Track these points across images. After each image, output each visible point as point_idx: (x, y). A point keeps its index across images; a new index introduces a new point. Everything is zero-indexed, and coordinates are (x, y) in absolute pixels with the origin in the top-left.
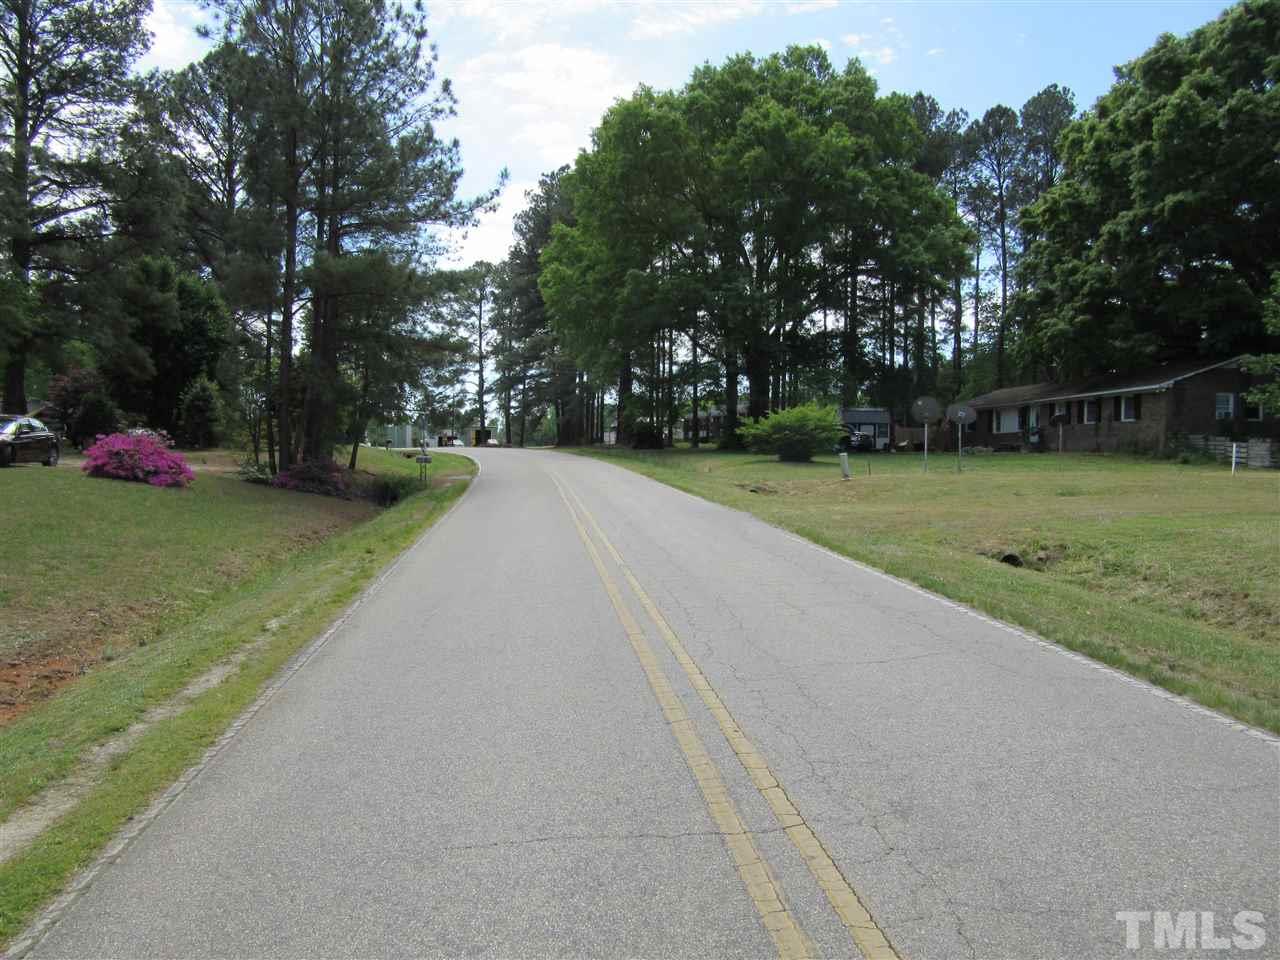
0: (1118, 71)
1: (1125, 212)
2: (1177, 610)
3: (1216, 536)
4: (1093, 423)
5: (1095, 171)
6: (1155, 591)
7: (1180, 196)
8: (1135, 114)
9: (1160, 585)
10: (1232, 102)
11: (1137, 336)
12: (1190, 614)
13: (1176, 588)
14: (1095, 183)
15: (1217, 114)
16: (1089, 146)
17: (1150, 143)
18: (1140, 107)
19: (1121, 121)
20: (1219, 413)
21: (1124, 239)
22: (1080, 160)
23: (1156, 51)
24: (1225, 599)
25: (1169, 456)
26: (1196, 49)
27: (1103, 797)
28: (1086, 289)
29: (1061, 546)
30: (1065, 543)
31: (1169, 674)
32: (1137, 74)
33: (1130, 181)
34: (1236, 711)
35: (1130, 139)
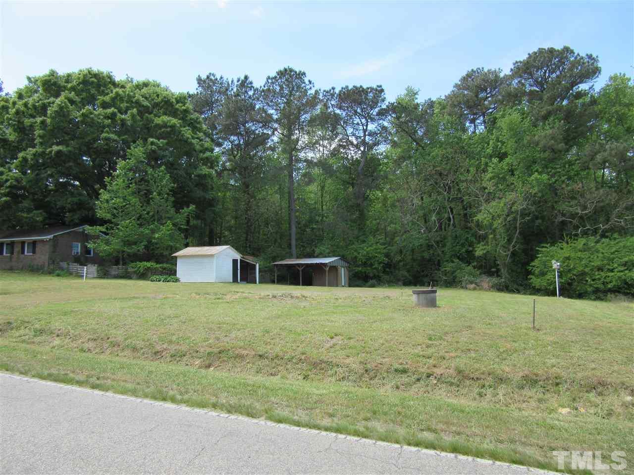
0: (29, 79)
1: (31, 149)
2: (76, 349)
3: (89, 311)
4: (9, 255)
5: (15, 124)
6: (64, 341)
7: (60, 148)
8: (38, 102)
9: (66, 338)
10: (83, 111)
11: (35, 212)
12: (82, 350)
13: (74, 339)
14: (15, 130)
15: (76, 115)
16: (12, 111)
17: (45, 118)
18: (41, 100)
19: (30, 104)
20: (74, 252)
21: (30, 162)
22: (7, 117)
23: (49, 76)
24: (99, 341)
25: (50, 273)
26: (67, 81)
27: (97, 453)
28: (8, 184)
29: (8, 323)
30: (11, 321)
31: (98, 382)
32: (39, 83)
33: (35, 134)
34: (134, 393)
35: (35, 114)
